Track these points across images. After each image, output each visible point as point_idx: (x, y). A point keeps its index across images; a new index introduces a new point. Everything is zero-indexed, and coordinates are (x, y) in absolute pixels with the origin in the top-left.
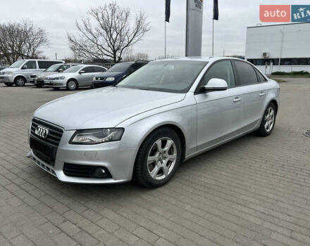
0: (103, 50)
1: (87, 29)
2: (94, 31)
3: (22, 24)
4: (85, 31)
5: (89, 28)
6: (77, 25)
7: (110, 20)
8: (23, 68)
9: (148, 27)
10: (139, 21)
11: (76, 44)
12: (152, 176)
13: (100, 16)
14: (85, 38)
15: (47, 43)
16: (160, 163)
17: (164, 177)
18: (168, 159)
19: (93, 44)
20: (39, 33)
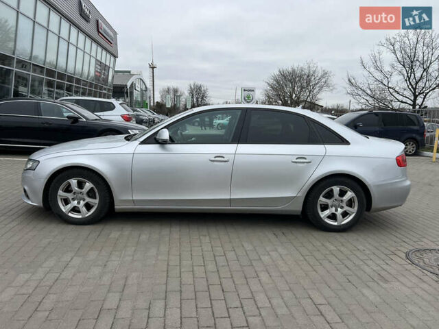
0: (397, 95)
1: (376, 68)
2: (387, 68)
3: (290, 69)
4: (372, 70)
5: (379, 64)
6: (361, 62)
11: (357, 87)
12: (64, 211)
13: (397, 46)
14: (371, 80)
15: (331, 88)
16: (76, 202)
17: (80, 217)
18: (86, 201)
19: (384, 87)
20: (323, 77)
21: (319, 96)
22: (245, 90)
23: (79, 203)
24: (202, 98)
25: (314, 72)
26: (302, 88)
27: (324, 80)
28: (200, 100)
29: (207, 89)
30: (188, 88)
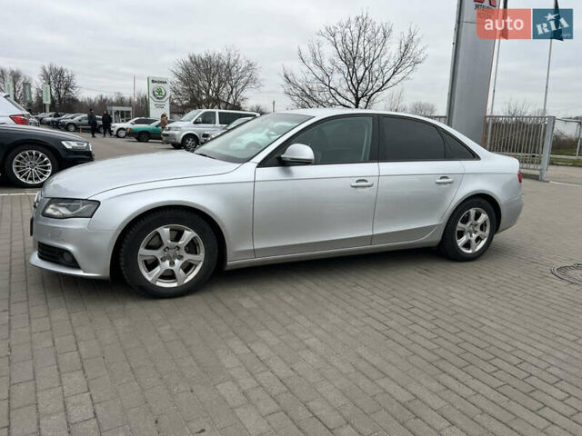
0: (338, 97)
1: (315, 62)
2: (327, 65)
3: (204, 57)
4: (312, 65)
5: (318, 59)
6: (300, 55)
7: (355, 45)
8: (196, 123)
9: (422, 56)
10: (406, 46)
11: (295, 86)
12: (149, 279)
13: (338, 38)
14: (310, 77)
15: (257, 85)
16: (168, 262)
17: (175, 285)
18: (185, 260)
19: (324, 86)
20: (247, 69)
21: (243, 94)
22: (153, 81)
23: (172, 263)
24: (66, 89)
25: (236, 61)
26: (221, 82)
27: (248, 74)
28: (62, 91)
29: (73, 76)
30: (40, 72)
